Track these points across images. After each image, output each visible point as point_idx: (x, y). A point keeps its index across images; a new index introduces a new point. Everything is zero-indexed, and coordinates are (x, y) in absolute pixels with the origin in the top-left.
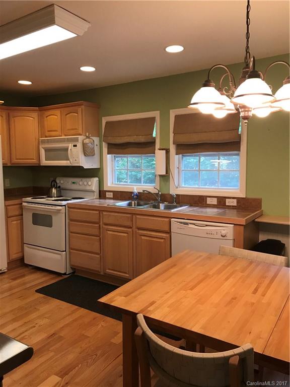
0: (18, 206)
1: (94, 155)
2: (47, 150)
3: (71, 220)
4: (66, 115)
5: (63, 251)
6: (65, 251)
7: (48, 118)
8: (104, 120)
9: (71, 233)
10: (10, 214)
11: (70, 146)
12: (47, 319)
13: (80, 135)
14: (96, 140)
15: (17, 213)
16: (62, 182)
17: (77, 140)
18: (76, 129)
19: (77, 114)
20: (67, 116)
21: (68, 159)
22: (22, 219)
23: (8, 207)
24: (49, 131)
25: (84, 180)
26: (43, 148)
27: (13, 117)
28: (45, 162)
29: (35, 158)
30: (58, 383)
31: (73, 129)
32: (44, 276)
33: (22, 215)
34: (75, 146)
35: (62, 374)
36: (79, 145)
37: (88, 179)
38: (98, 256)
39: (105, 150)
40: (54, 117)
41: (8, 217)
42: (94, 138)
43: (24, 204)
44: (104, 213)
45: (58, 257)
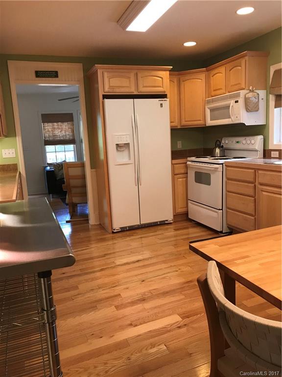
0: (184, 165)
1: (257, 111)
2: (212, 110)
3: (228, 179)
4: (230, 70)
5: (220, 210)
6: (222, 210)
7: (214, 77)
8: (272, 69)
9: (227, 192)
10: (176, 172)
11: (232, 102)
12: (190, 268)
13: (243, 89)
14: (262, 93)
15: (183, 171)
16: (227, 142)
17: (238, 95)
18: (239, 84)
19: (241, 66)
20: (231, 71)
21: (230, 117)
22: (187, 177)
23: (175, 165)
24: (215, 90)
25: (248, 138)
26: (209, 108)
27: (183, 81)
28: (210, 123)
29: (202, 119)
30: (178, 322)
31: (236, 85)
32: (203, 231)
33: (187, 173)
34: (236, 102)
35: (185, 316)
36: (241, 101)
37: (251, 138)
38: (253, 218)
39: (272, 103)
40: (220, 75)
41: (174, 174)
42: (258, 91)
43: (188, 163)
44: (260, 172)
45: (215, 214)
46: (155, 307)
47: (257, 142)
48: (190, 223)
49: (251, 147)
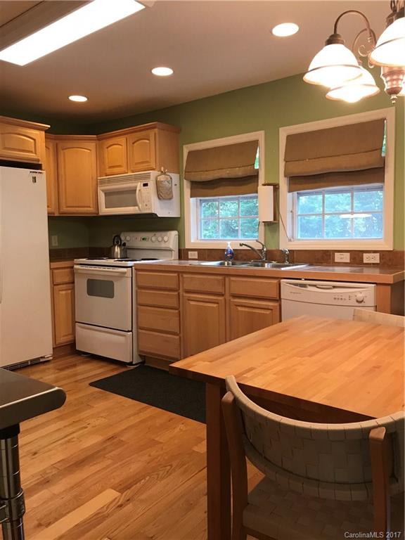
0: (69, 270)
1: (170, 199)
2: (107, 194)
3: (139, 287)
4: (133, 143)
5: (129, 331)
6: (131, 331)
7: (110, 148)
8: (186, 150)
9: (139, 306)
10: (58, 280)
11: (139, 185)
12: (103, 419)
13: (154, 169)
14: (175, 177)
15: (67, 279)
16: (128, 238)
17: (148, 177)
18: (147, 162)
19: (149, 140)
20: (135, 144)
21: (136, 205)
22: (73, 289)
23: (55, 271)
24: (110, 167)
25: (158, 234)
26: (103, 191)
27: (63, 149)
28: (104, 211)
29: (92, 206)
31: (142, 163)
32: (102, 367)
33: (73, 283)
34: (145, 185)
35: (123, 487)
36: (152, 184)
37: (163, 233)
38: (177, 337)
39: (187, 191)
40: (118, 147)
41: (54, 284)
42: (172, 175)
43: (76, 267)
44: (185, 276)
45: (122, 339)
46: (72, 488)
47: (171, 238)
48: (79, 358)
49: (163, 245)
